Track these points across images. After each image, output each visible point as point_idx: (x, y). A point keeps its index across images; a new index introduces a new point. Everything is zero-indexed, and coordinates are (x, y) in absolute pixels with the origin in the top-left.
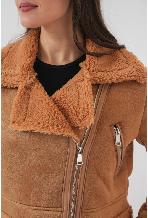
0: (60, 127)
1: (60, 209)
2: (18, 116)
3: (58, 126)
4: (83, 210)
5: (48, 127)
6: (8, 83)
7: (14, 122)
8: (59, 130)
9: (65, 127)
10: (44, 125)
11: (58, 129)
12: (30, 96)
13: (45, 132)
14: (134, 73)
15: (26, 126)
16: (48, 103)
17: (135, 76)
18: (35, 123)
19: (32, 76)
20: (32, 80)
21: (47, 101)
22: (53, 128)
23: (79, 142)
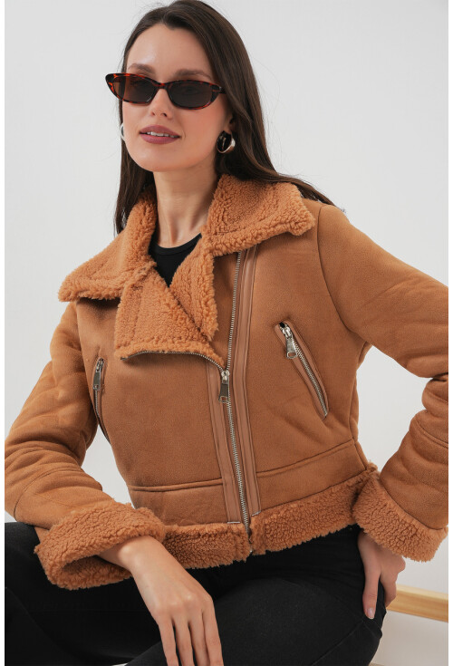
0: (183, 340)
1: (219, 481)
2: (123, 336)
3: (180, 338)
4: (258, 475)
5: (165, 341)
7: (119, 347)
8: (181, 344)
9: (192, 339)
10: (159, 338)
11: (179, 343)
12: (142, 298)
13: (161, 349)
17: (281, 223)
18: (148, 339)
20: (143, 273)
21: (167, 302)
22: (173, 342)
23: (222, 364)
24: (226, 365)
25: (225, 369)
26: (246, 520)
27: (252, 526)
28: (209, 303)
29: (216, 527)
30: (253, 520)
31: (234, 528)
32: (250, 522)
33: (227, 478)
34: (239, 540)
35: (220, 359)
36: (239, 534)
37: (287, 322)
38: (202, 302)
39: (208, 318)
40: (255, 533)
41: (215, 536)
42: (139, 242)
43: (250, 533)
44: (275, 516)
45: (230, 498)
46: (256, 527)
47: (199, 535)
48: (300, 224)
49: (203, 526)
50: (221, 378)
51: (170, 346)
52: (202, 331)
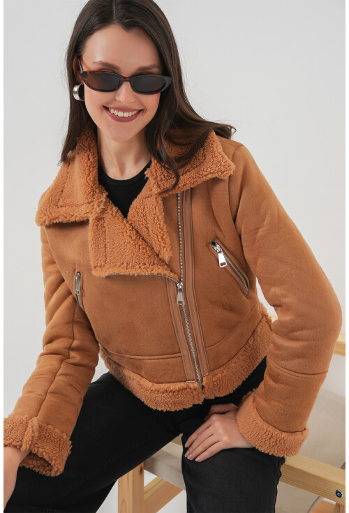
0: (147, 265)
1: (179, 355)
2: (98, 260)
3: (145, 264)
4: (207, 349)
5: (133, 266)
6: (76, 216)
7: (95, 267)
8: (146, 269)
9: (154, 264)
10: (128, 264)
11: (144, 268)
12: (106, 228)
13: (131, 273)
14: (209, 169)
15: (108, 269)
16: (130, 236)
17: (211, 173)
18: (118, 264)
19: (100, 200)
20: (102, 206)
21: (129, 234)
22: (140, 268)
23: (177, 279)
24: (180, 279)
25: (180, 282)
26: (200, 380)
27: (204, 383)
28: (164, 237)
29: (178, 386)
30: (204, 379)
31: (191, 386)
32: (202, 381)
33: (185, 352)
34: (195, 393)
35: (176, 276)
36: (195, 389)
37: (216, 241)
38: (159, 237)
39: (165, 250)
40: (207, 387)
41: (178, 391)
42: (91, 177)
43: (203, 387)
44: (220, 375)
45: (187, 365)
46: (207, 384)
47: (167, 391)
48: (225, 173)
49: (169, 385)
50: (177, 288)
51: (139, 271)
52: (160, 257)
